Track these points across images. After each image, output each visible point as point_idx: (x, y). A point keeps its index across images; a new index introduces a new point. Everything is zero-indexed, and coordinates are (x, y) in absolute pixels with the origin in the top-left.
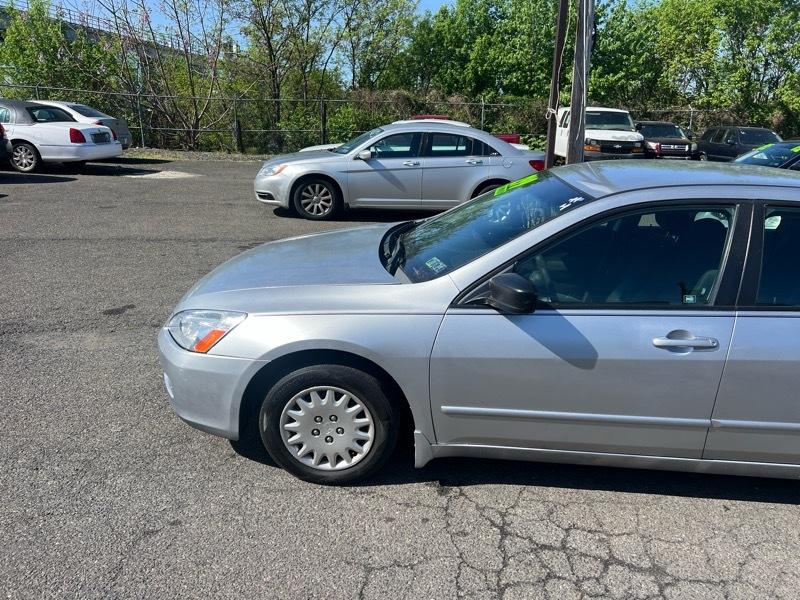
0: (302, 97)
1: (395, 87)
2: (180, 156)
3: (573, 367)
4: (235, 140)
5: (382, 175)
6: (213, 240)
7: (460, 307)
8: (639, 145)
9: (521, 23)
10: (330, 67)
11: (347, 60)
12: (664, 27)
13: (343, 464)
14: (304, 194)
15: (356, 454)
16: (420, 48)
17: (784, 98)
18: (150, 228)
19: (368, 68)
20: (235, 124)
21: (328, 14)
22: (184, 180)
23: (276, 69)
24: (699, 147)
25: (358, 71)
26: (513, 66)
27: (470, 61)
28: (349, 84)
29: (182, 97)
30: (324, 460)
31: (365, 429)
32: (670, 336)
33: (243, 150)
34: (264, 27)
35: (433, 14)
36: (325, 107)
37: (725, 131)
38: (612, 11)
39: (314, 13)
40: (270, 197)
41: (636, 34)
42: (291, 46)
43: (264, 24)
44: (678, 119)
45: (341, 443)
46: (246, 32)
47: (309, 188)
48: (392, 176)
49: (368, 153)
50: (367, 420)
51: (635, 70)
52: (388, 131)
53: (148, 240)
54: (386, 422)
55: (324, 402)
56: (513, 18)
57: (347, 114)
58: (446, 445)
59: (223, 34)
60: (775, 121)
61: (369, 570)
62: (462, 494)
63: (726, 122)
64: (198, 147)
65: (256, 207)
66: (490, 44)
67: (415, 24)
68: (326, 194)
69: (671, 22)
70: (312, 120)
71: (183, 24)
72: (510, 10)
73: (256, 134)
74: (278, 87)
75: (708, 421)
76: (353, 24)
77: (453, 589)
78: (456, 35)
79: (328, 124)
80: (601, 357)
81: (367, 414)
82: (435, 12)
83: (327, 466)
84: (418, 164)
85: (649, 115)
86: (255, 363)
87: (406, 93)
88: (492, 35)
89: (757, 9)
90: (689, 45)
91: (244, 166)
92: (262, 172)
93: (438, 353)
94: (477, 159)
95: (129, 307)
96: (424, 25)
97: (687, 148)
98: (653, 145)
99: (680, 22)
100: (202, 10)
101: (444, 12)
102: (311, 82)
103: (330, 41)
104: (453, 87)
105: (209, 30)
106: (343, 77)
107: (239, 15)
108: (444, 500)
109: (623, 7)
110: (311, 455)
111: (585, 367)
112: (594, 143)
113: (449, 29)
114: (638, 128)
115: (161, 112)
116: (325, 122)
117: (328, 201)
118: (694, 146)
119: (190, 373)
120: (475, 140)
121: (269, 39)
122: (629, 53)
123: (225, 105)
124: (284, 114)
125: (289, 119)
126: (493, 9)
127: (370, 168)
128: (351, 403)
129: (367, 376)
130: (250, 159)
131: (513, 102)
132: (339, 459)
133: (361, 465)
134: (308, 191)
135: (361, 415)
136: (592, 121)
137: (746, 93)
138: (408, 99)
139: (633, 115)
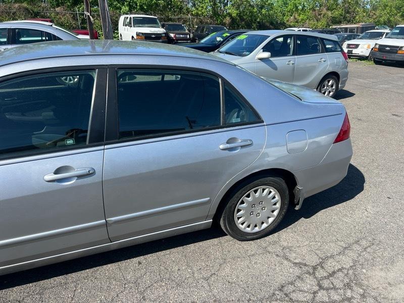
8: (164, 35)
17: (230, 11)
24: (194, 36)
32: (56, 172)
37: (204, 27)
44: (185, 22)
60: (227, 22)
63: (207, 23)
75: (104, 221)
85: (171, 20)
87: (25, 6)
97: (188, 36)
98: (172, 35)
112: (141, 35)
114: (163, 26)
118: (192, 35)
136: (139, 22)
137: (213, 9)
138: (27, 9)
139: (161, 20)
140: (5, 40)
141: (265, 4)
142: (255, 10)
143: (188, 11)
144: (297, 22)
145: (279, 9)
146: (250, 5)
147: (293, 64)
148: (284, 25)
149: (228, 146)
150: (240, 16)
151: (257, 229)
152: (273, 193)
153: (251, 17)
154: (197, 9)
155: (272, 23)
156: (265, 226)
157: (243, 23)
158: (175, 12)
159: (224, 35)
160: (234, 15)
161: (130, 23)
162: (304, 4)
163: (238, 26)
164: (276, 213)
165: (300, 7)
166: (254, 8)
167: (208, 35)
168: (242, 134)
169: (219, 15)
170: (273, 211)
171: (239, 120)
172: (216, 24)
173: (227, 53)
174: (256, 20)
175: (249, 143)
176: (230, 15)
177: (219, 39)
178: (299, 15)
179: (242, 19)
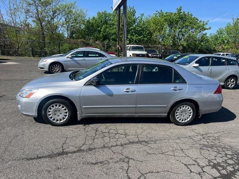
0: (52, 41)
1: (80, 38)
2: (13, 58)
3: (109, 96)
4: (31, 53)
5: (75, 62)
6: (26, 80)
7: (86, 85)
8: (146, 55)
9: (115, 22)
10: (61, 32)
11: (66, 30)
12: (152, 24)
13: (62, 121)
14: (53, 67)
15: (65, 118)
16: (87, 28)
17: (182, 43)
18: (7, 77)
19: (72, 33)
20: (31, 48)
21: (60, 17)
22: (15, 64)
23: (44, 32)
24: (162, 56)
25: (69, 33)
26: (113, 33)
27: (101, 32)
28: (67, 37)
29: (13, 40)
30: (57, 120)
31: (66, 113)
32: (127, 89)
33: (34, 56)
34: (40, 20)
35: (91, 19)
36: (59, 44)
37: (167, 51)
38: (139, 20)
39: (55, 17)
40: (43, 68)
41: (145, 26)
42: (48, 26)
43: (39, 19)
44: (157, 48)
45: (61, 116)
46: (34, 21)
47: (54, 65)
48: (78, 62)
49: (71, 56)
50: (67, 111)
51: (145, 35)
52: (76, 50)
53: (7, 80)
54: (71, 111)
55: (57, 107)
56: (113, 21)
57: (66, 46)
58: (84, 115)
59: (27, 22)
60: (181, 49)
61: (67, 138)
62: (89, 126)
63: (169, 49)
64: (19, 55)
65: (39, 71)
66: (107, 27)
67: (86, 21)
68: (59, 67)
69: (154, 23)
70: (56, 47)
71: (14, 19)
72: (112, 18)
73: (38, 51)
74: (45, 38)
75: (135, 106)
76: (67, 20)
77: (85, 139)
78: (97, 24)
79: (60, 49)
80: (114, 94)
81: (67, 109)
82: (91, 18)
83: (58, 122)
84: (85, 59)
85: (150, 47)
86: (41, 99)
87: (83, 40)
88: (107, 25)
89: (174, 21)
90: (159, 29)
91: (34, 61)
92: (40, 62)
93: (81, 95)
94: (101, 58)
95: (4, 96)
96: (88, 21)
97: (158, 56)
98: (150, 55)
99: (156, 24)
100: (20, 15)
101: (94, 18)
102: (55, 36)
103: (61, 25)
104: (97, 39)
105: (22, 21)
106: (65, 35)
107: (31, 17)
108: (85, 127)
109: (141, 19)
110: (54, 120)
111: (111, 96)
112: (135, 54)
113: (95, 23)
114: (146, 51)
115: (6, 45)
116: (59, 48)
117: (60, 69)
118: (160, 55)
119: (25, 102)
120: (100, 53)
121: (41, 24)
122: (144, 31)
123: (27, 43)
124: (47, 46)
125: (48, 47)
126: (107, 18)
127: (72, 60)
128: (63, 107)
129: (66, 101)
130: (36, 59)
131: (114, 43)
132: (61, 120)
133: (66, 121)
134: (54, 67)
135: (65, 110)
136: (134, 49)
137: (173, 42)
138: (84, 42)
139: (145, 47)
140: (82, 55)
141: (204, 40)
142: (197, 43)
143: (159, 43)
144: (224, 49)
145: (213, 42)
146: (195, 40)
147: (211, 70)
148: (215, 51)
149: (174, 89)
150: (188, 46)
151: (183, 122)
152: (190, 108)
153: (195, 46)
154: (164, 42)
155: (207, 50)
156: (186, 121)
157: (190, 49)
158: (152, 43)
159: (178, 56)
160: (185, 45)
161: (130, 49)
162: (228, 40)
163: (187, 51)
164: (191, 117)
165: (226, 41)
166: (196, 42)
167: (169, 55)
168: (179, 86)
169: (176, 45)
170: (190, 116)
171: (178, 82)
172: (174, 50)
173: (178, 64)
174: (197, 48)
175: (181, 89)
176: (182, 45)
177: (175, 57)
178: (225, 46)
179: (189, 47)
